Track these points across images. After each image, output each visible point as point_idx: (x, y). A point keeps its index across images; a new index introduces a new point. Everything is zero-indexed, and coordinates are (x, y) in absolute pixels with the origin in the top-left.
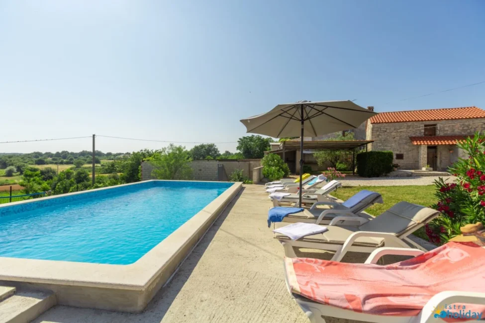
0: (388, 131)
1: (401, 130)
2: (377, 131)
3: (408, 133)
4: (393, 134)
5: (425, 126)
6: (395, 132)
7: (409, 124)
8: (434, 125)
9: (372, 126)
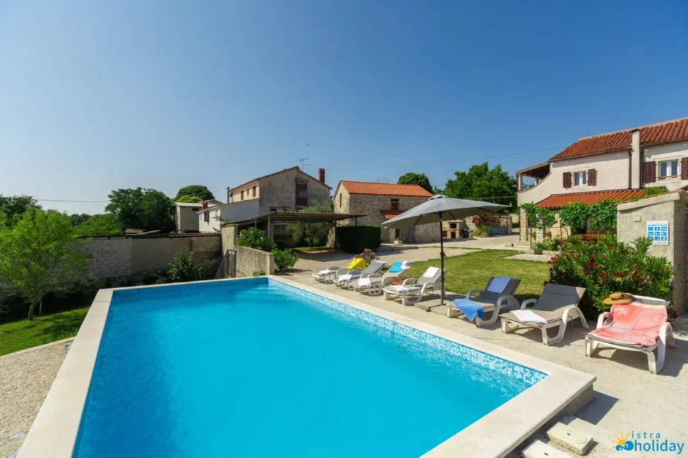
0: (363, 203)
1: (373, 203)
3: (379, 206)
4: (368, 206)
5: (392, 200)
6: (369, 204)
7: (380, 197)
8: (397, 200)
9: (349, 196)
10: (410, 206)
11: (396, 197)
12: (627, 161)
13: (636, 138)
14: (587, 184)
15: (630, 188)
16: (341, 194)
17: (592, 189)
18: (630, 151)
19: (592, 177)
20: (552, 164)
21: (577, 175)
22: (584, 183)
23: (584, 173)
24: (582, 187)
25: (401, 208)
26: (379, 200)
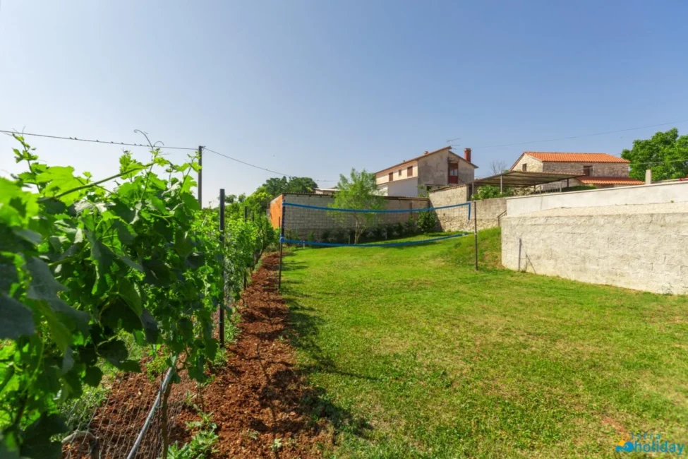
5: (585, 167)
7: (573, 164)
8: (589, 167)
9: (542, 164)
10: (604, 172)
11: (589, 164)
16: (524, 166)
25: (594, 174)
26: (572, 167)
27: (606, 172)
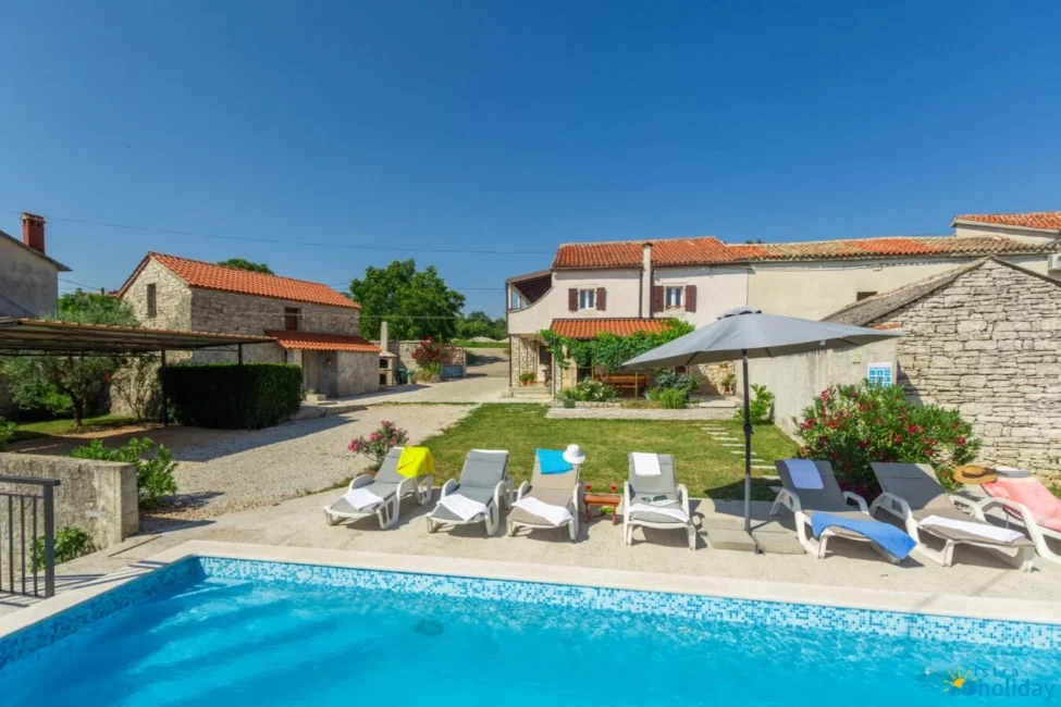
0: (225, 311)
1: (249, 313)
2: (203, 307)
3: (262, 320)
4: (236, 319)
5: (288, 310)
6: (239, 316)
7: (263, 300)
8: (295, 310)
9: (189, 292)
10: (321, 325)
11: (294, 305)
12: (637, 281)
13: (647, 253)
14: (595, 307)
15: (641, 318)
16: (152, 288)
17: (600, 314)
18: (641, 269)
19: (601, 298)
20: (554, 274)
21: (583, 292)
22: (591, 305)
23: (591, 292)
24: (588, 312)
25: (304, 327)
26: (262, 307)
27: (324, 325)
